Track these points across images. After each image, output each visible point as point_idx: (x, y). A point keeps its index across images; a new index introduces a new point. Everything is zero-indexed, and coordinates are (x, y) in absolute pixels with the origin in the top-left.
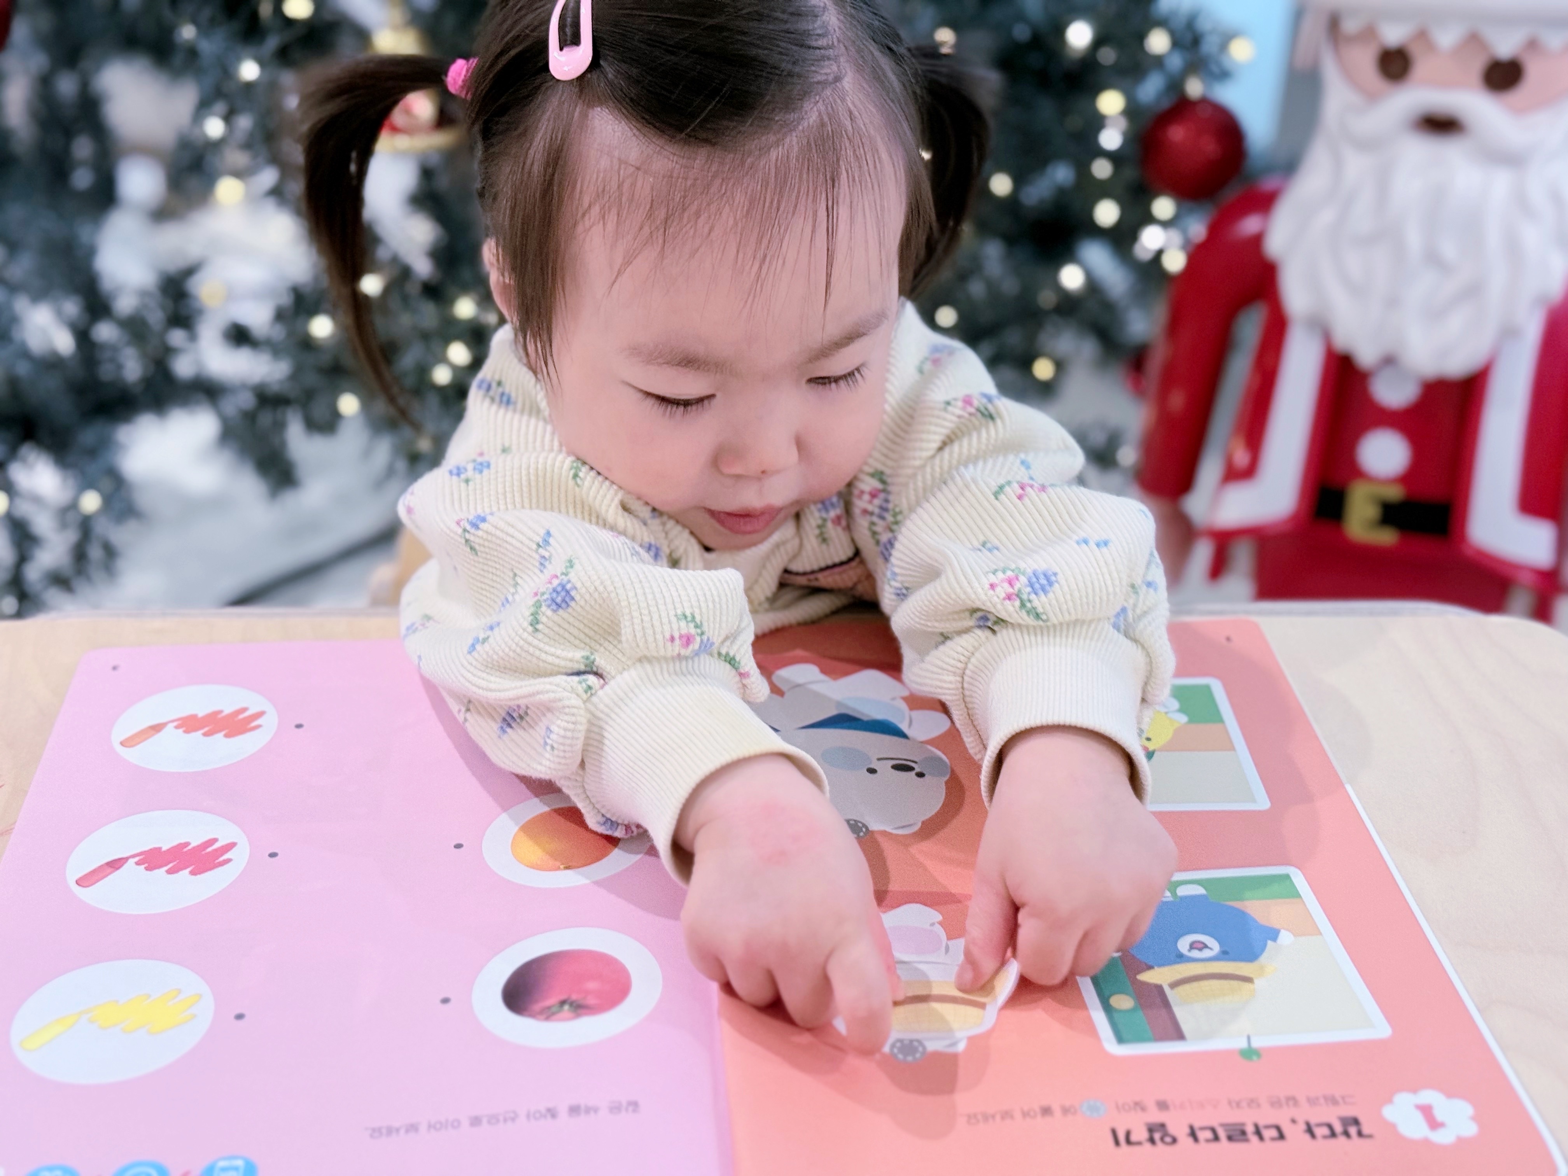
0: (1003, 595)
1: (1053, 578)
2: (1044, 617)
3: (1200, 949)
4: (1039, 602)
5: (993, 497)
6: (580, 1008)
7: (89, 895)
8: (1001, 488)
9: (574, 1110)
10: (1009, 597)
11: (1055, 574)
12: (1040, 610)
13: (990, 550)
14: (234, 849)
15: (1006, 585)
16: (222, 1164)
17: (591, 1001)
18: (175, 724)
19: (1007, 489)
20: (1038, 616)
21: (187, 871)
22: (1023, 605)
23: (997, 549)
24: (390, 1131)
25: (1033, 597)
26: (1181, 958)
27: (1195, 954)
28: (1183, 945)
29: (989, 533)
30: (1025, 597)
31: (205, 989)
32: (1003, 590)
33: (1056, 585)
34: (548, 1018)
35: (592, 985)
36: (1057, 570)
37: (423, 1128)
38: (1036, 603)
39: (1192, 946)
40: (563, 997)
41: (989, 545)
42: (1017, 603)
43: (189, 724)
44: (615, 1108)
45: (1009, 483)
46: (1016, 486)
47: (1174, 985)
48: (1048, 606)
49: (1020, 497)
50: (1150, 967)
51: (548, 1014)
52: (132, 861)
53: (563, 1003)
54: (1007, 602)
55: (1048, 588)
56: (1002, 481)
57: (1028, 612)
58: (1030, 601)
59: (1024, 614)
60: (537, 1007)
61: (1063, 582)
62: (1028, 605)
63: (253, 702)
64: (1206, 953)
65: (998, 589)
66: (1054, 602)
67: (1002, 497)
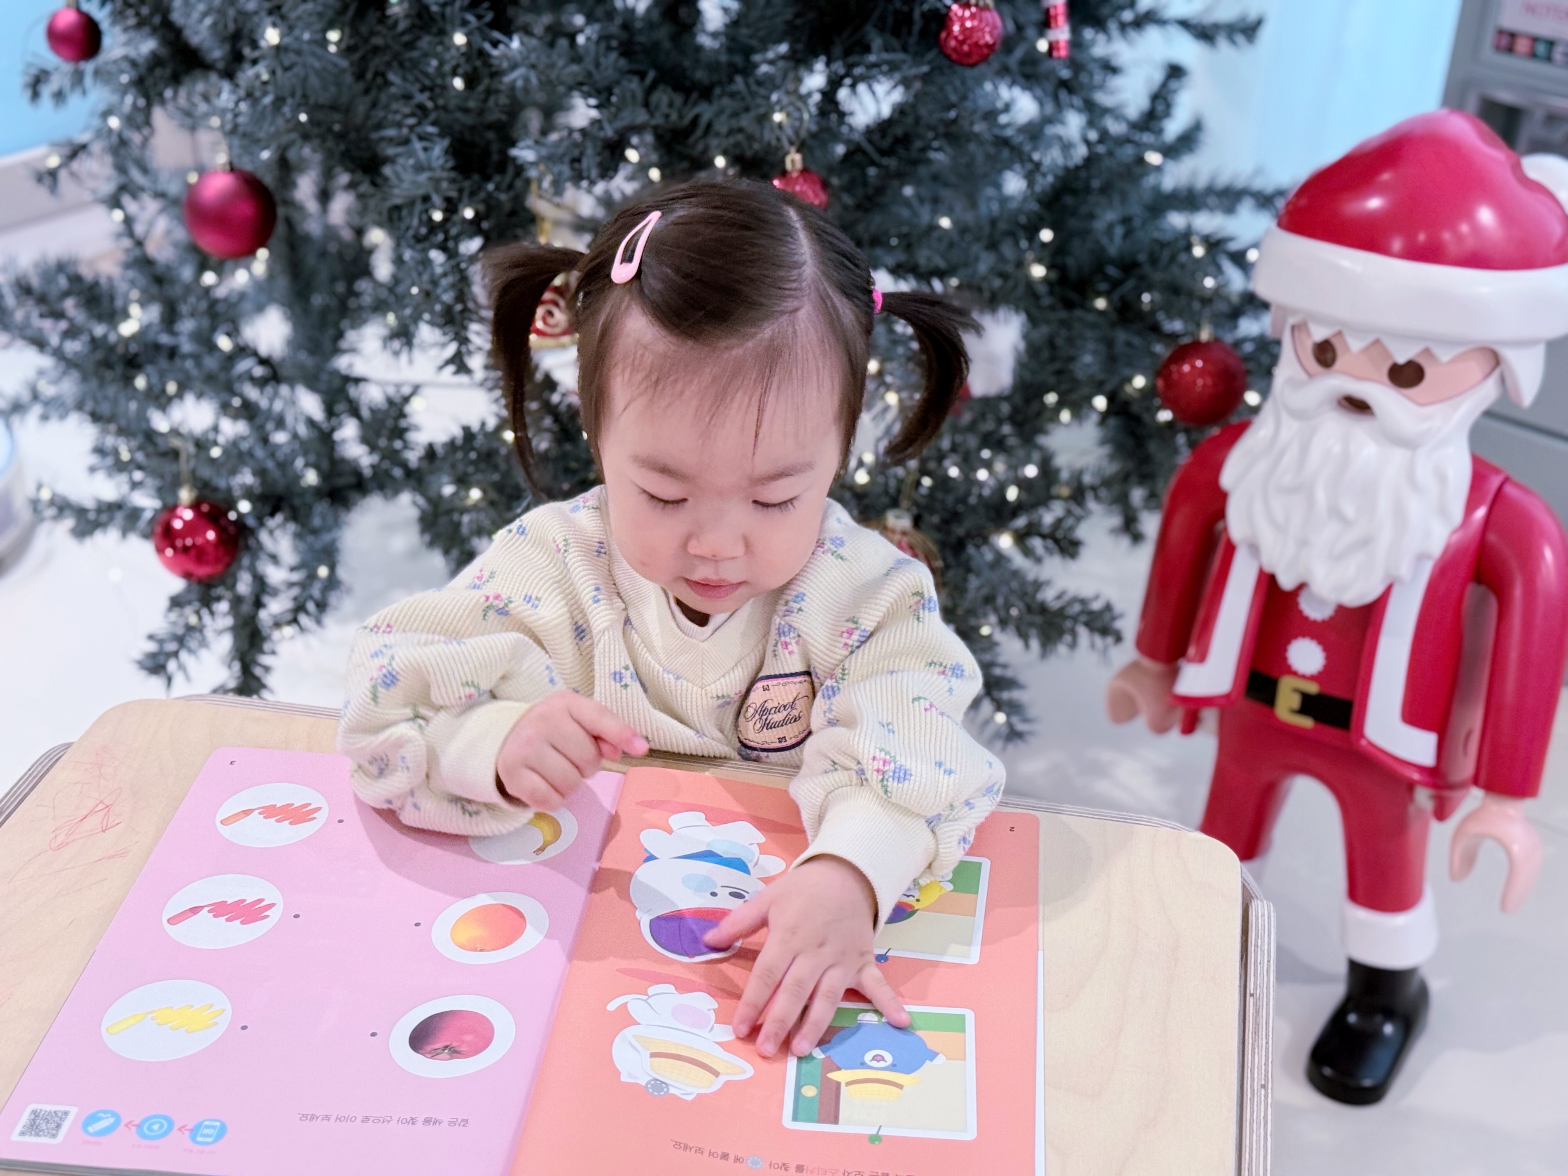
0: (876, 768)
1: (908, 777)
2: (889, 794)
3: (878, 1061)
4: (892, 785)
5: (911, 700)
6: (454, 1052)
7: (175, 932)
8: (919, 698)
9: (427, 1121)
10: (878, 771)
11: (911, 775)
12: (889, 789)
13: (889, 730)
14: (273, 909)
15: (881, 763)
16: (207, 1123)
17: (463, 1049)
18: (260, 811)
19: (922, 701)
20: (886, 792)
21: (238, 921)
22: (882, 780)
23: (893, 732)
24: (313, 1117)
25: (890, 779)
26: (863, 1065)
27: (874, 1064)
28: (868, 1057)
29: (895, 720)
30: (886, 777)
31: (228, 1006)
32: (877, 765)
33: (907, 781)
34: (432, 1057)
35: (468, 1038)
36: (913, 773)
37: (333, 1119)
38: (889, 784)
39: (874, 1058)
40: (447, 1043)
41: (890, 727)
42: (880, 777)
43: (269, 812)
44: (452, 1123)
45: (925, 699)
46: (928, 703)
47: (848, 1084)
48: (895, 790)
49: (926, 710)
50: (839, 1069)
51: (434, 1054)
52: (206, 909)
53: (446, 1047)
54: (875, 773)
55: (902, 780)
56: (921, 695)
57: (883, 786)
58: (887, 781)
59: (880, 785)
60: (429, 1048)
61: (912, 782)
62: (885, 782)
63: (315, 799)
64: (882, 1064)
65: (876, 762)
66: (900, 790)
67: (916, 703)
